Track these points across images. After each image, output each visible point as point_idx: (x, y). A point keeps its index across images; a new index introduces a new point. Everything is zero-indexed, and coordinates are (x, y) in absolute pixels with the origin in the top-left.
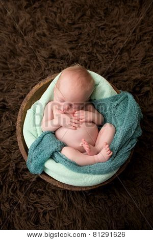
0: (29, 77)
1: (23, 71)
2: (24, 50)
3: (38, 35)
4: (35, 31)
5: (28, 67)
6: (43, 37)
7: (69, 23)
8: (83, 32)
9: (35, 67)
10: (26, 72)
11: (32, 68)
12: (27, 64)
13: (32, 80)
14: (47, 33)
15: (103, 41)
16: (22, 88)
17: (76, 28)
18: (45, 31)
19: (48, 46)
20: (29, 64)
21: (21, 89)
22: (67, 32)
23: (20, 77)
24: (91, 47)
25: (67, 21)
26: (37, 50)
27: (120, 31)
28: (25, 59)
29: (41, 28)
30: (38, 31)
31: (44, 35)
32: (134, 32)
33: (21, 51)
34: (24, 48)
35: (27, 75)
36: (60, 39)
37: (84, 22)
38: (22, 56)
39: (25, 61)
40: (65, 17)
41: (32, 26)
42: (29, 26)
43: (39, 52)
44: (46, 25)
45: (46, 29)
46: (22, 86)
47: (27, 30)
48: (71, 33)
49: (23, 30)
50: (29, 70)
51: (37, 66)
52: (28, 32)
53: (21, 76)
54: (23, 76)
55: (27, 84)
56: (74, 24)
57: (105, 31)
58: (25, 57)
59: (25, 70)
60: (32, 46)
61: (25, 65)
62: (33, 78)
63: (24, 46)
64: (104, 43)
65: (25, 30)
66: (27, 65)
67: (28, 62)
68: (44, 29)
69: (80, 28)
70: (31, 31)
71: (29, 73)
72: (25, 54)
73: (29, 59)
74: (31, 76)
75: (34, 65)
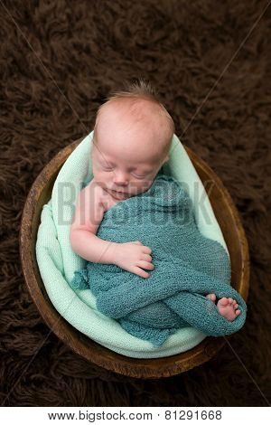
0: (45, 128)
1: (32, 112)
2: (43, 68)
3: (76, 46)
4: (70, 36)
5: (47, 107)
6: (84, 54)
7: (137, 45)
8: (160, 70)
9: (62, 110)
10: (39, 116)
11: (54, 111)
12: (45, 99)
13: (50, 135)
14: (94, 49)
15: (194, 96)
16: (27, 147)
17: (148, 57)
18: (91, 42)
19: (91, 74)
20: (49, 100)
21: (26, 149)
22: (130, 60)
23: (26, 124)
24: (172, 101)
25: (135, 38)
26: (70, 76)
27: (223, 89)
28: (43, 89)
29: (83, 33)
30: (76, 39)
31: (88, 51)
32: (246, 97)
33: (38, 69)
34: (45, 64)
35: (39, 121)
36: (119, 69)
37: (164, 51)
38: (36, 79)
39: (43, 92)
40: (133, 29)
41: (66, 25)
42: (63, 22)
43: (73, 82)
44: (95, 33)
45: (94, 40)
46: (28, 143)
47: (55, 29)
48: (138, 63)
49: (47, 27)
50: (46, 114)
51: (66, 110)
52: (55, 32)
53: (27, 120)
54: (33, 124)
55: (39, 142)
56: (145, 47)
57: (199, 79)
58: (44, 85)
59: (37, 110)
60: (62, 64)
61: (41, 101)
62: (52, 132)
63: (46, 61)
64: (195, 101)
65: (49, 30)
66: (46, 103)
67: (47, 95)
68: (89, 38)
69: (154, 60)
70: (62, 33)
71: (44, 119)
72: (44, 78)
73: (50, 91)
74: (49, 128)
75: (60, 105)
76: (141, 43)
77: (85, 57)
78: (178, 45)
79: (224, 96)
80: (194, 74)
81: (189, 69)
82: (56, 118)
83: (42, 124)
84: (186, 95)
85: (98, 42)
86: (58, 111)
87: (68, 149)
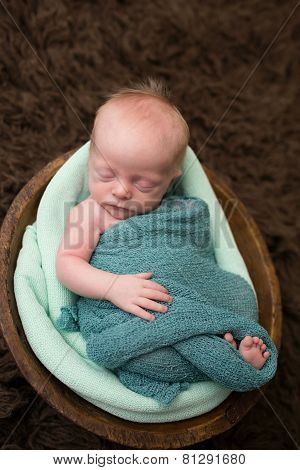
0: (37, 145)
1: (22, 126)
2: (37, 78)
3: (77, 57)
4: (71, 45)
5: (40, 121)
6: (87, 66)
7: (148, 59)
9: (58, 125)
10: (30, 131)
11: (49, 126)
12: (38, 112)
13: (43, 154)
14: (99, 61)
15: (214, 118)
16: (14, 165)
17: (161, 74)
18: (95, 54)
19: (94, 89)
21: (12, 167)
23: (14, 139)
25: (147, 52)
26: (69, 88)
27: (248, 112)
28: (37, 100)
29: (87, 44)
30: (78, 49)
31: (91, 63)
32: (273, 122)
33: (32, 78)
35: (29, 137)
37: (179, 68)
38: (28, 90)
39: (36, 104)
40: (144, 42)
41: (67, 33)
42: (63, 29)
43: (72, 95)
44: (100, 45)
45: (99, 52)
46: (15, 161)
47: (54, 37)
49: (45, 34)
50: (39, 129)
51: (63, 127)
52: (54, 41)
53: (15, 135)
54: (23, 139)
55: (28, 160)
56: (157, 63)
57: (219, 101)
58: (37, 96)
60: (60, 74)
61: (34, 114)
62: (45, 151)
63: (41, 69)
65: (47, 37)
66: (40, 116)
67: (41, 108)
68: (93, 49)
69: (167, 77)
70: (62, 43)
71: (36, 135)
72: (38, 89)
73: (45, 103)
74: (42, 146)
75: (56, 120)
76: (153, 57)
77: (88, 70)
78: (196, 63)
79: (248, 120)
80: (213, 95)
81: (208, 89)
82: (50, 135)
83: (33, 140)
84: (204, 116)
85: (103, 54)
86: (54, 126)
87: (59, 160)
